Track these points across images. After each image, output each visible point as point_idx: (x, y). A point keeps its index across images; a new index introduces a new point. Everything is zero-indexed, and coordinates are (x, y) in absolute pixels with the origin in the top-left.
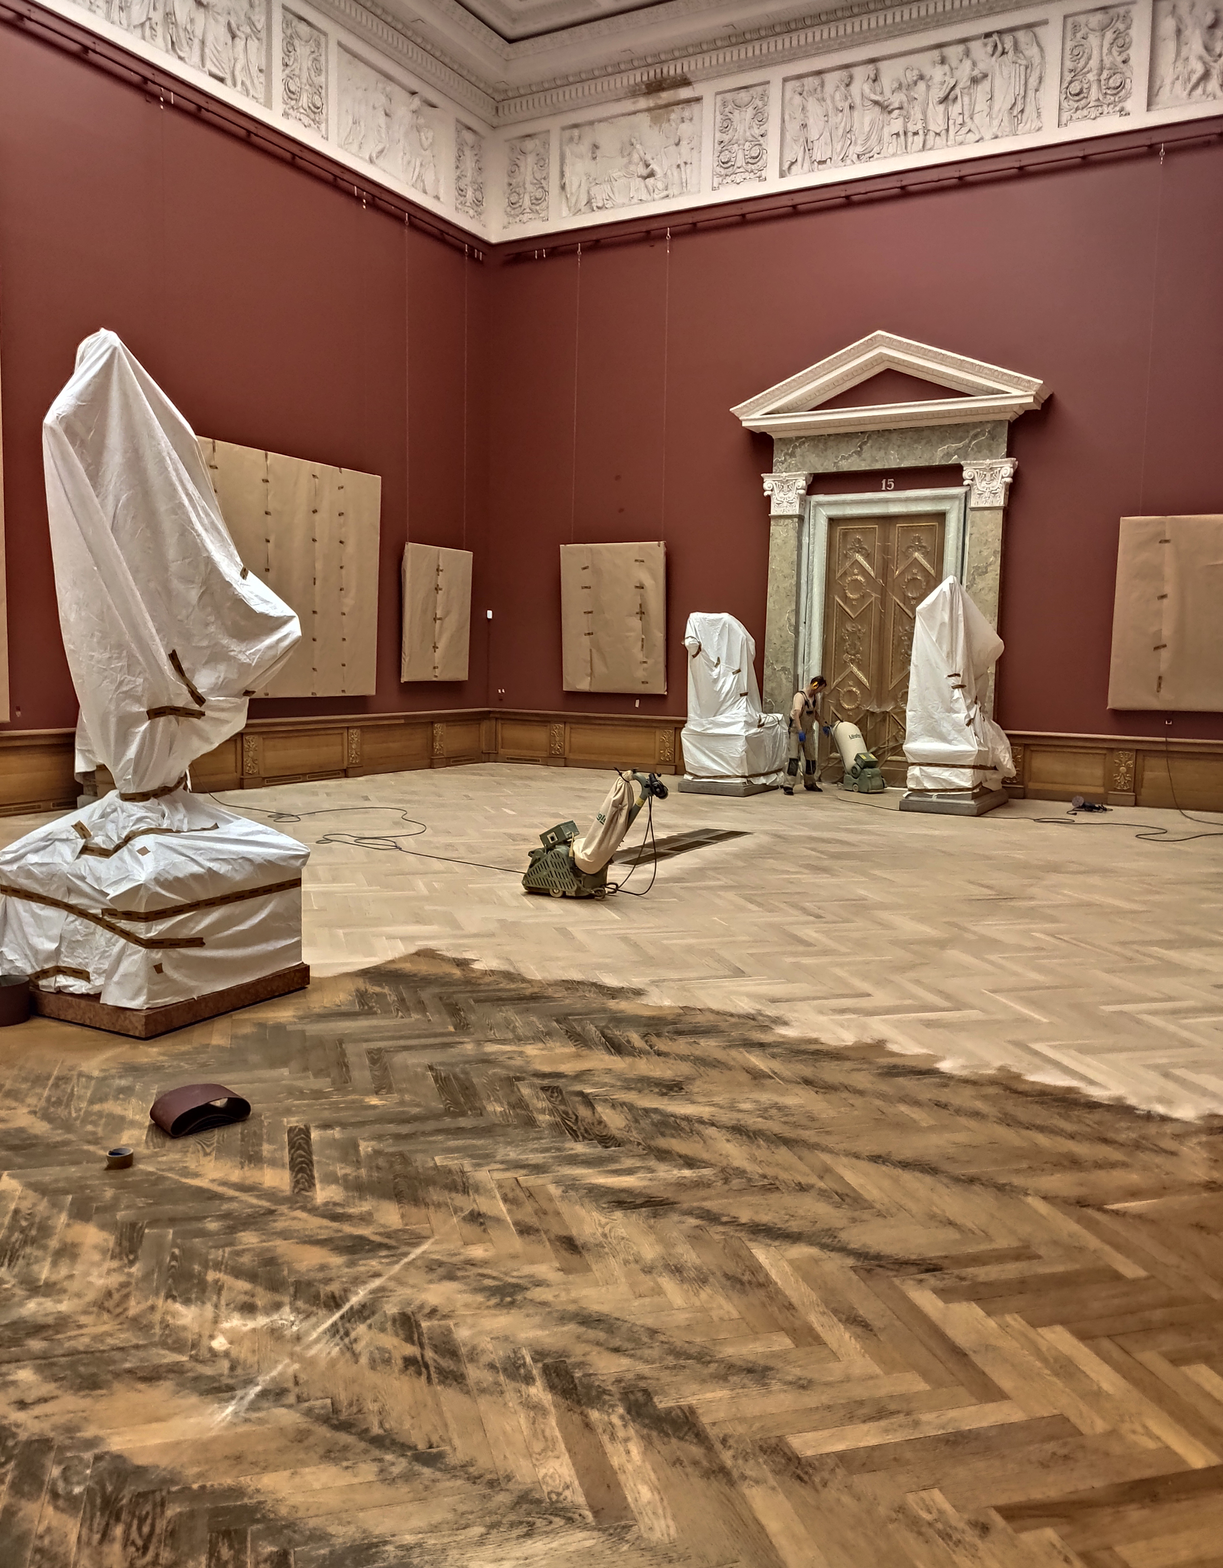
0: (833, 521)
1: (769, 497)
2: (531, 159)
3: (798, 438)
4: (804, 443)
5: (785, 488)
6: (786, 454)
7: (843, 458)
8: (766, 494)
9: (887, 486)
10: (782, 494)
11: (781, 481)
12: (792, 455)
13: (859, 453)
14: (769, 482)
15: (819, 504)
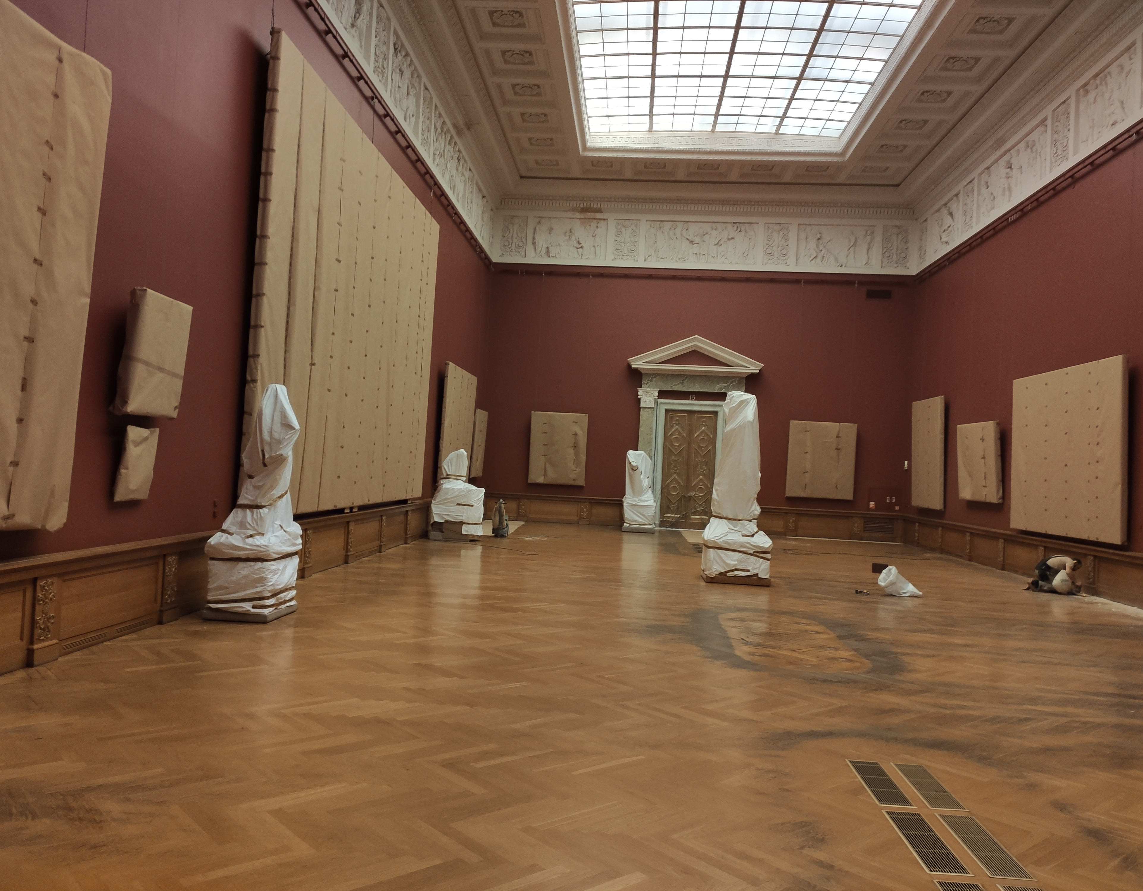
0: (667, 411)
1: (640, 399)
2: (516, 227)
3: (654, 374)
4: (657, 376)
5: (648, 395)
6: (648, 380)
7: (675, 385)
8: (639, 397)
9: (692, 398)
10: (646, 398)
11: (647, 392)
12: (651, 381)
13: (682, 384)
14: (641, 392)
15: (661, 403)
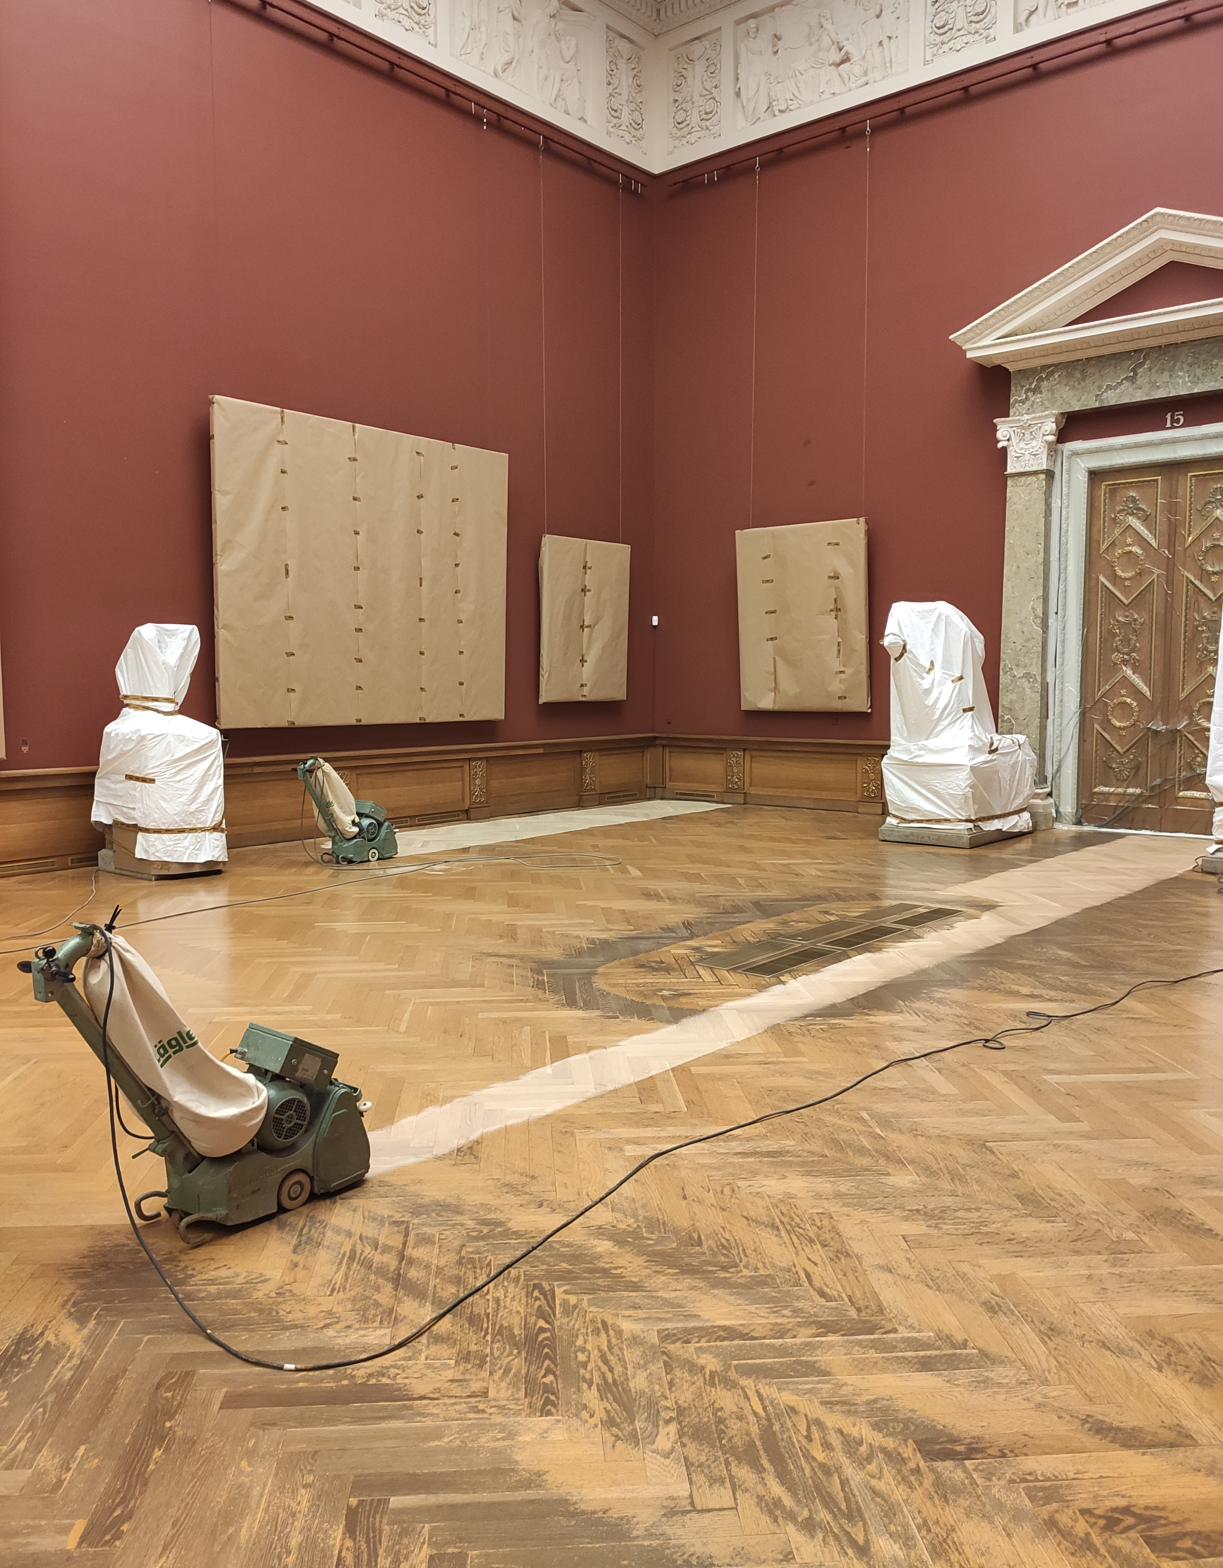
0: (1095, 475)
1: (1004, 449)
2: (700, 67)
3: (1044, 368)
4: (1053, 372)
5: (1027, 433)
6: (1028, 390)
7: (1109, 387)
8: (1000, 445)
9: (1172, 422)
10: (1022, 444)
11: (1022, 427)
12: (1037, 390)
13: (1132, 380)
14: (1004, 430)
15: (1075, 454)
